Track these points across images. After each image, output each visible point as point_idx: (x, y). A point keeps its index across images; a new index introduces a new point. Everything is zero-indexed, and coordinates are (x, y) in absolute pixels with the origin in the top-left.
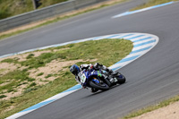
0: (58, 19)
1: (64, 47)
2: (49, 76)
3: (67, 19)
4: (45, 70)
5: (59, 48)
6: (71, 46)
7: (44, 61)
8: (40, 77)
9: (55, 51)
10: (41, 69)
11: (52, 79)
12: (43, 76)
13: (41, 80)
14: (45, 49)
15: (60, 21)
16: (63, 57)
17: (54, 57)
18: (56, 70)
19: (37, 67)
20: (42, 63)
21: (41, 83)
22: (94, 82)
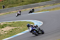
0: (10, 13)
1: (11, 22)
2: (5, 31)
3: (13, 13)
4: (4, 29)
5: (9, 23)
6: (13, 22)
7: (4, 26)
8: (2, 32)
9: (8, 23)
10: (3, 29)
11: (6, 33)
12: (3, 31)
13: (2, 33)
14: (4, 23)
15: (10, 14)
16: (10, 26)
17: (7, 25)
18: (8, 30)
19: (1, 28)
20: (3, 27)
21: (2, 34)
22: (34, 32)
